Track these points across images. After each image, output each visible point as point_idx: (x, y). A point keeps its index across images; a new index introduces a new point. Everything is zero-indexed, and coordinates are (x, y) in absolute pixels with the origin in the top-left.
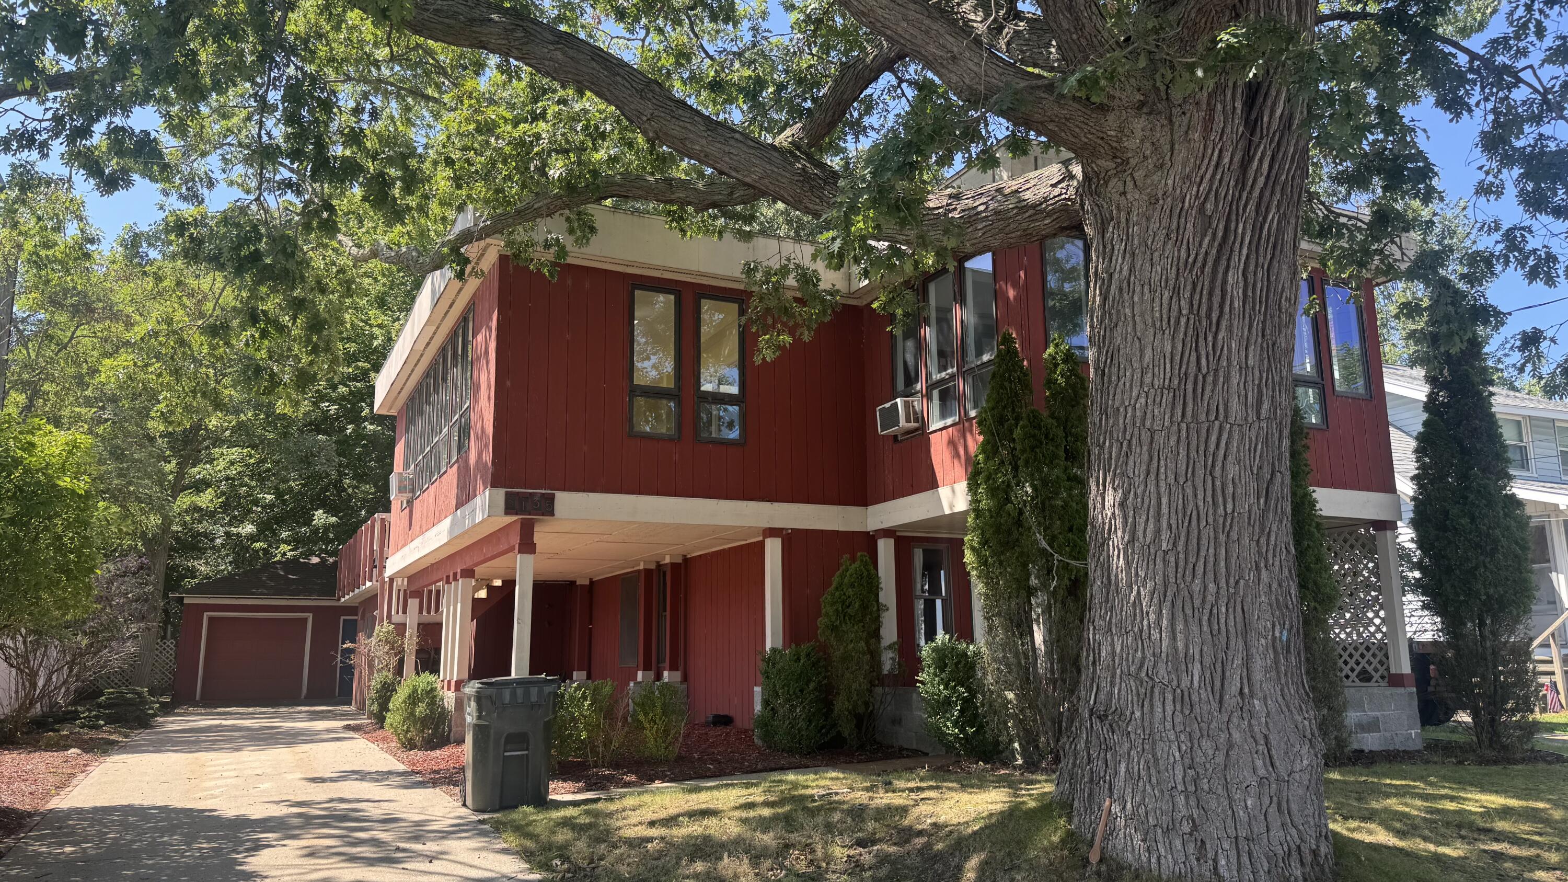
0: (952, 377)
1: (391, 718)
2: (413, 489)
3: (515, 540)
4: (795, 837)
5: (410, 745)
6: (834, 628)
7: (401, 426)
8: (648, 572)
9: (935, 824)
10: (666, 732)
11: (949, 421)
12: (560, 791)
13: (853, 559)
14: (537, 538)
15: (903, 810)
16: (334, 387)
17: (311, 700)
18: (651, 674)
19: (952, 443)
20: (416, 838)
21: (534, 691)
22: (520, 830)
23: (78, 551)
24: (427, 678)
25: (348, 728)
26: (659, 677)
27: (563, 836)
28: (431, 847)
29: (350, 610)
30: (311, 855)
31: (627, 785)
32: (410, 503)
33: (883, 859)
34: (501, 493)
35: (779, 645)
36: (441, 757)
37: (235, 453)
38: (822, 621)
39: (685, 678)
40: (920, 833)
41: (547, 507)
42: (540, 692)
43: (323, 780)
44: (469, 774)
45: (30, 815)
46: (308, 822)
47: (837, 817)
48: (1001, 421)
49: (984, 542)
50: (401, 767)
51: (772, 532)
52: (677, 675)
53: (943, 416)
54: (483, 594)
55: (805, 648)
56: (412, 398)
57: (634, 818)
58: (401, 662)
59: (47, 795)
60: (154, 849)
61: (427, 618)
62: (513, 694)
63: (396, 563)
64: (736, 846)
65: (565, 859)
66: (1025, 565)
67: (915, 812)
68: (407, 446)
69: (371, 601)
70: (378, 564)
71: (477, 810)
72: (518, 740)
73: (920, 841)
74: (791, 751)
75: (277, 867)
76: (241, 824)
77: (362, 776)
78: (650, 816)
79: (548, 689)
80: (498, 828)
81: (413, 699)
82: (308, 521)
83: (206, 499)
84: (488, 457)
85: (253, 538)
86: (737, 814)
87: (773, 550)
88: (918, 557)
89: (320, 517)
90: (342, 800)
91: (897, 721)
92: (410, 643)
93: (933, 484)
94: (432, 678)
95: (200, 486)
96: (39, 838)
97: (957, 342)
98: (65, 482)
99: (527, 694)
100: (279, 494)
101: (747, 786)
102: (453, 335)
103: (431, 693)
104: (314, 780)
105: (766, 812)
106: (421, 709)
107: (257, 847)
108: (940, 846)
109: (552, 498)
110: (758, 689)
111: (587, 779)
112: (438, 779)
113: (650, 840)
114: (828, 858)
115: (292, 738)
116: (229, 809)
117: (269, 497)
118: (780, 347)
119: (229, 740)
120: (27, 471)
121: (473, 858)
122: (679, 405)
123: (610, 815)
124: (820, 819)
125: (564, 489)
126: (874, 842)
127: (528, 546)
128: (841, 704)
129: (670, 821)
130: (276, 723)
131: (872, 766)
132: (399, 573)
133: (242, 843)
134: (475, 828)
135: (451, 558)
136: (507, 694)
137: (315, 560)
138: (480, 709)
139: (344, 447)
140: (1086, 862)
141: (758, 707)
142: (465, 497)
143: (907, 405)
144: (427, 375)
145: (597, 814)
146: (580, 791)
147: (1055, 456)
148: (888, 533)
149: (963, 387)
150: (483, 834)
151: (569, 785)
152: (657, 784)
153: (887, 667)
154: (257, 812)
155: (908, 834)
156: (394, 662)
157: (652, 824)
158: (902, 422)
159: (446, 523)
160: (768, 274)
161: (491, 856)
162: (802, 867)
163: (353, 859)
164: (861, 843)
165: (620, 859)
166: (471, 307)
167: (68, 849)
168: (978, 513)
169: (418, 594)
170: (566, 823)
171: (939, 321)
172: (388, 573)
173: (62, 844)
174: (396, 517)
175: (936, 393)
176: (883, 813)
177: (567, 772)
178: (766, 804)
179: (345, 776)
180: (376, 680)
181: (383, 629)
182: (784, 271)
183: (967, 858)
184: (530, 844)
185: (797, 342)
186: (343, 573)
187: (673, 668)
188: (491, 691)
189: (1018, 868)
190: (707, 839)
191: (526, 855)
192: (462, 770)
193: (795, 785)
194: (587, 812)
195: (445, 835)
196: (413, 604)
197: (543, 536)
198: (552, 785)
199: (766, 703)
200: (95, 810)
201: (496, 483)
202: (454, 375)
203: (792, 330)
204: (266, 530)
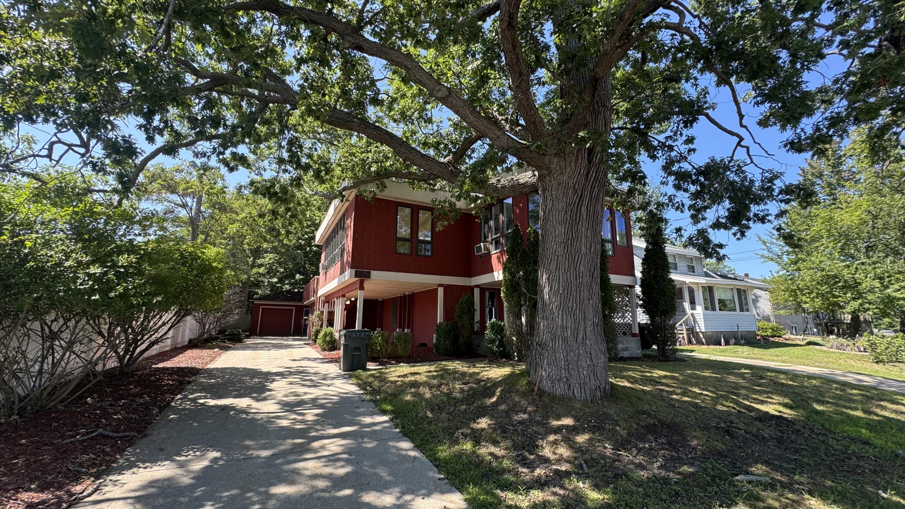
0: (499, 237)
1: (318, 341)
2: (326, 268)
3: (358, 286)
4: (444, 381)
5: (324, 350)
6: (459, 317)
7: (324, 248)
8: (400, 297)
9: (488, 378)
10: (405, 348)
11: (498, 251)
12: (371, 366)
13: (466, 295)
14: (365, 285)
15: (479, 373)
16: (303, 235)
17: (294, 335)
18: (401, 330)
19: (498, 258)
20: (324, 379)
21: (363, 334)
22: (357, 377)
23: (218, 286)
24: (330, 328)
25: (305, 344)
26: (404, 330)
27: (370, 380)
28: (329, 382)
29: (307, 306)
30: (291, 384)
31: (392, 364)
32: (326, 273)
33: (471, 388)
34: (354, 271)
35: (442, 321)
36: (333, 354)
37: (271, 256)
38: (455, 314)
39: (412, 331)
40: (483, 381)
41: (368, 276)
42: (365, 335)
43: (296, 360)
44: (342, 359)
45: (201, 370)
46: (291, 373)
47: (457, 375)
48: (514, 251)
49: (507, 290)
50: (321, 357)
51: (441, 285)
52: (409, 330)
53: (496, 249)
54: (348, 303)
55: (450, 322)
56: (327, 240)
57: (394, 374)
58: (322, 323)
59: (207, 363)
60: (240, 381)
61: (331, 310)
62: (356, 335)
63: (321, 292)
64: (425, 384)
65: (371, 387)
66: (520, 298)
67: (482, 374)
68: (325, 256)
69: (313, 304)
70: (315, 292)
71: (344, 371)
72: (357, 349)
73: (483, 383)
74: (445, 355)
75: (280, 388)
76: (269, 374)
77: (309, 359)
78: (398, 374)
79: (367, 333)
80: (350, 377)
81: (325, 335)
82: (294, 278)
83: (262, 270)
84: (350, 259)
85: (276, 283)
86: (426, 374)
87: (441, 291)
88: (487, 294)
89: (298, 276)
90: (301, 367)
91: (479, 346)
92: (325, 317)
93: (492, 271)
94: (331, 329)
95: (260, 266)
96: (203, 377)
97: (501, 226)
98: (215, 264)
99: (360, 335)
100: (285, 269)
101: (430, 365)
102: (340, 220)
103: (331, 334)
104: (293, 360)
105: (435, 374)
106: (328, 338)
107: (274, 380)
108: (489, 385)
109: (370, 273)
110: (435, 335)
111: (379, 362)
112: (332, 361)
113: (398, 381)
114: (454, 388)
115: (287, 347)
116: (265, 369)
117: (282, 270)
118: (445, 226)
119: (267, 347)
120: (203, 259)
121: (342, 386)
122: (412, 244)
123: (386, 373)
124: (452, 376)
125: (374, 269)
126: (468, 383)
127: (362, 288)
128: (461, 340)
129: (405, 376)
130: (282, 342)
131: (470, 360)
132: (322, 295)
133: (269, 379)
134: (343, 377)
135: (338, 291)
136: (354, 334)
137: (296, 290)
138: (345, 339)
139: (306, 254)
140: (533, 390)
141: (435, 341)
142: (342, 271)
143: (484, 245)
144: (332, 232)
145: (382, 373)
146: (377, 366)
147: (530, 263)
148: (477, 286)
149: (502, 240)
150: (345, 378)
151: (374, 364)
152: (402, 364)
153: (476, 329)
154: (274, 370)
155: (479, 381)
156: (320, 323)
157: (399, 376)
158: (483, 251)
159: (336, 280)
160: (440, 202)
161: (348, 385)
162: (445, 391)
163: (304, 385)
164: (464, 384)
165: (389, 387)
166: (346, 211)
167: (213, 381)
168: (506, 281)
169: (328, 302)
170: (372, 375)
171: (495, 219)
172: (318, 295)
173: (211, 379)
174: (321, 277)
175: (494, 242)
176: (471, 375)
177: (373, 360)
178: (435, 371)
179: (303, 359)
180: (314, 329)
181: (317, 313)
182: (445, 202)
183: (497, 388)
184: (360, 382)
185: (449, 224)
186: (305, 295)
187: (408, 328)
188: (349, 333)
189: (513, 392)
190: (416, 381)
191: (359, 385)
192: (340, 358)
193: (445, 365)
194: (379, 372)
195: (333, 378)
196: (327, 305)
197: (366, 285)
198: (368, 363)
199: (437, 340)
200: (222, 369)
201: (352, 267)
202: (340, 232)
203: (448, 221)
204: (281, 280)
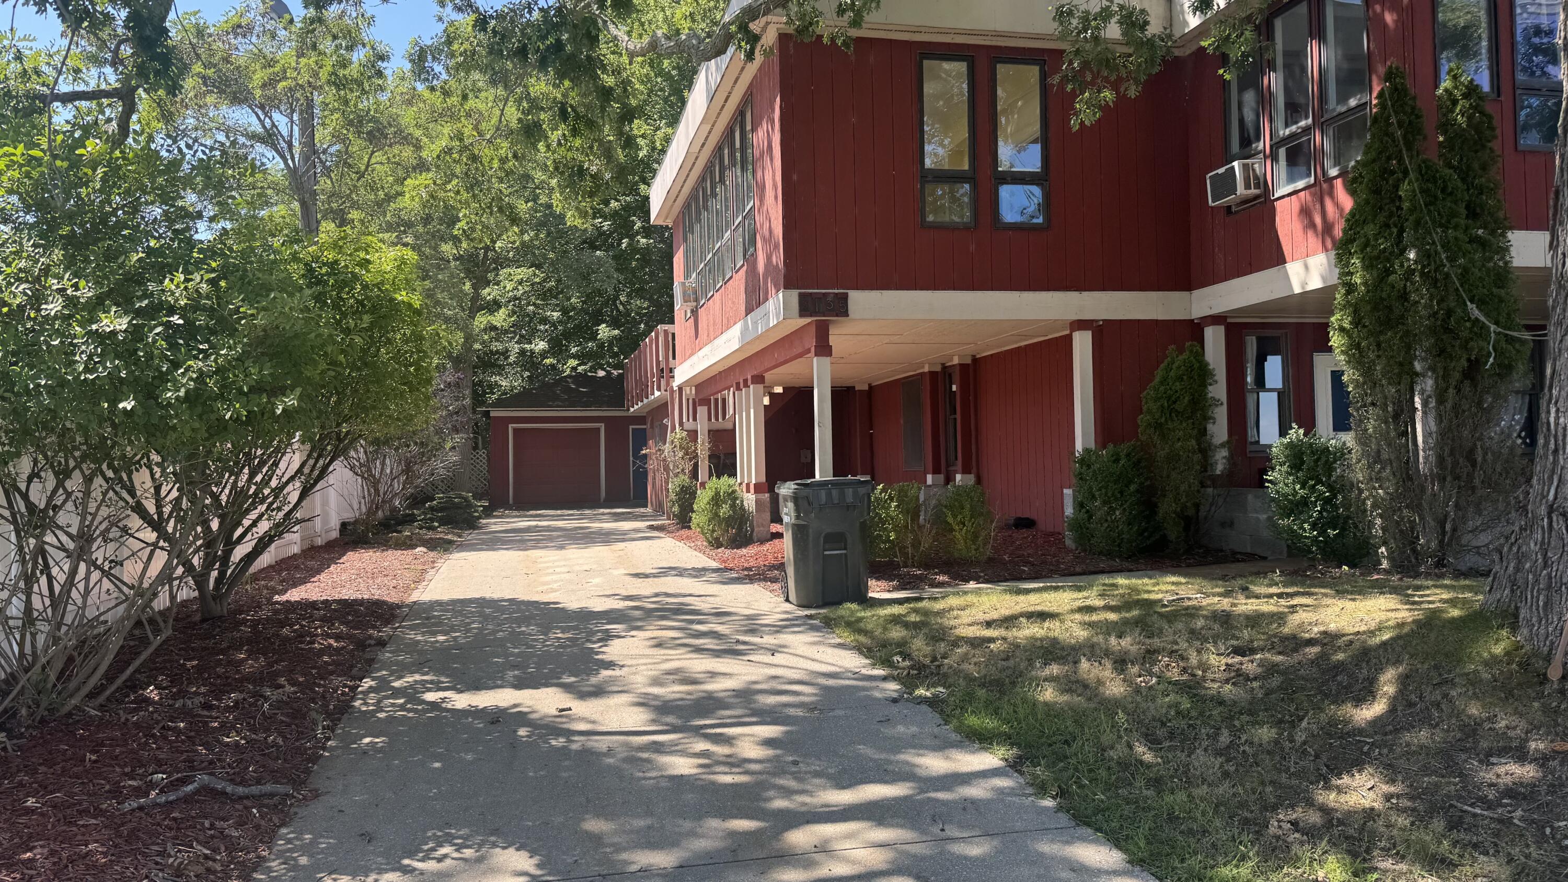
0: (1306, 130)
1: (697, 519)
2: (696, 298)
3: (812, 343)
4: (1156, 642)
5: (716, 544)
6: (1158, 426)
7: (678, 237)
8: (932, 374)
9: (1325, 633)
10: (975, 536)
11: (1301, 184)
12: (877, 590)
13: (1181, 350)
14: (833, 341)
15: (1279, 618)
16: (607, 203)
17: (609, 504)
18: (941, 478)
19: (1305, 212)
20: (752, 631)
21: (849, 492)
22: (854, 626)
23: (417, 364)
24: (725, 482)
25: (652, 528)
26: (949, 479)
27: (897, 633)
28: (769, 640)
29: (639, 419)
30: (659, 645)
31: (941, 585)
32: (695, 312)
33: (1271, 669)
34: (794, 294)
35: (1092, 445)
36: (749, 554)
37: (522, 272)
38: (1142, 419)
39: (979, 480)
40: (1311, 642)
41: (840, 308)
42: (855, 494)
43: (646, 576)
44: (790, 571)
45: (398, 606)
46: (649, 614)
47: (1200, 623)
48: (1386, 172)
49: (1357, 322)
50: (714, 564)
51: (1081, 325)
52: (971, 479)
53: (1291, 179)
54: (766, 401)
55: (1124, 448)
56: (687, 206)
57: (966, 617)
58: (696, 466)
59: (408, 589)
60: (515, 638)
61: (721, 424)
62: (829, 495)
63: (684, 372)
64: (1091, 650)
65: (906, 656)
66: (1409, 347)
67: (1295, 619)
68: (687, 257)
69: (662, 409)
70: (666, 373)
71: (801, 606)
72: (835, 539)
73: (1314, 650)
74: (1110, 555)
75: (632, 657)
76: (585, 616)
77: (681, 572)
78: (981, 617)
79: (862, 490)
80: (829, 624)
81: (716, 500)
82: (594, 336)
83: (500, 318)
84: (778, 259)
85: (544, 354)
86: (1078, 616)
87: (1082, 345)
88: (1251, 346)
89: (604, 331)
90: (668, 595)
91: (1229, 524)
92: (703, 447)
93: (1279, 259)
94: (731, 481)
95: (493, 307)
96: (412, 628)
97: (1313, 88)
98: (401, 296)
99: (842, 495)
100: (565, 311)
101: (1079, 589)
102: (729, 133)
103: (732, 496)
104: (637, 575)
105: (1112, 616)
106: (725, 510)
107: (607, 637)
108: (1340, 656)
109: (845, 298)
110: (1068, 492)
111: (899, 577)
112: (752, 576)
113: (992, 640)
114: (1204, 666)
115: (607, 538)
116: (573, 604)
117: (556, 315)
118: (1105, 108)
119: (551, 539)
120: (365, 287)
121: (812, 652)
122: (975, 188)
123: (941, 613)
124: (1180, 626)
125: (857, 288)
126: (1253, 651)
127: (824, 349)
128: (1167, 507)
129: (1009, 621)
130: (585, 523)
132: (687, 382)
133: (594, 633)
134: (807, 625)
135: (741, 364)
136: (823, 494)
137: (601, 373)
138: (798, 509)
139: (621, 259)
140: (1544, 679)
141: (1069, 511)
142: (754, 300)
143: (1245, 168)
144: (702, 179)
145: (926, 613)
146: (896, 589)
147: (1454, 214)
148: (1216, 319)
149: (1322, 141)
150: (813, 628)
151: (883, 584)
152: (972, 585)
153: (1219, 468)
154: (600, 605)
155: (1294, 643)
156: (688, 467)
157: (989, 624)
158: (1241, 189)
159: (735, 331)
160: (1086, 19)
161: (830, 651)
162: (1174, 674)
163: (698, 650)
164: (1238, 651)
165: (965, 658)
166: (748, 99)
167: (441, 638)
168: (1350, 288)
169: (706, 402)
170: (896, 620)
171: (1286, 66)
172: (675, 384)
173: (434, 634)
174: (681, 326)
175: (1282, 152)
176: (1254, 620)
177: (883, 571)
178: (1108, 608)
179: (665, 572)
180: (673, 486)
181: (676, 435)
182: (1105, 15)
183: (1380, 669)
184: (862, 639)
185: (1121, 98)
186: (630, 384)
187: (966, 471)
188: (807, 491)
189: (1452, 683)
190: (1055, 641)
191: (859, 649)
192: (781, 567)
193: (1134, 590)
194: (916, 611)
195: (778, 629)
196: (702, 411)
197: (839, 336)
198: (872, 583)
199: (1080, 505)
200: (454, 602)
201: (788, 285)
202: (733, 176)
203: (1115, 87)
204: (557, 348)
